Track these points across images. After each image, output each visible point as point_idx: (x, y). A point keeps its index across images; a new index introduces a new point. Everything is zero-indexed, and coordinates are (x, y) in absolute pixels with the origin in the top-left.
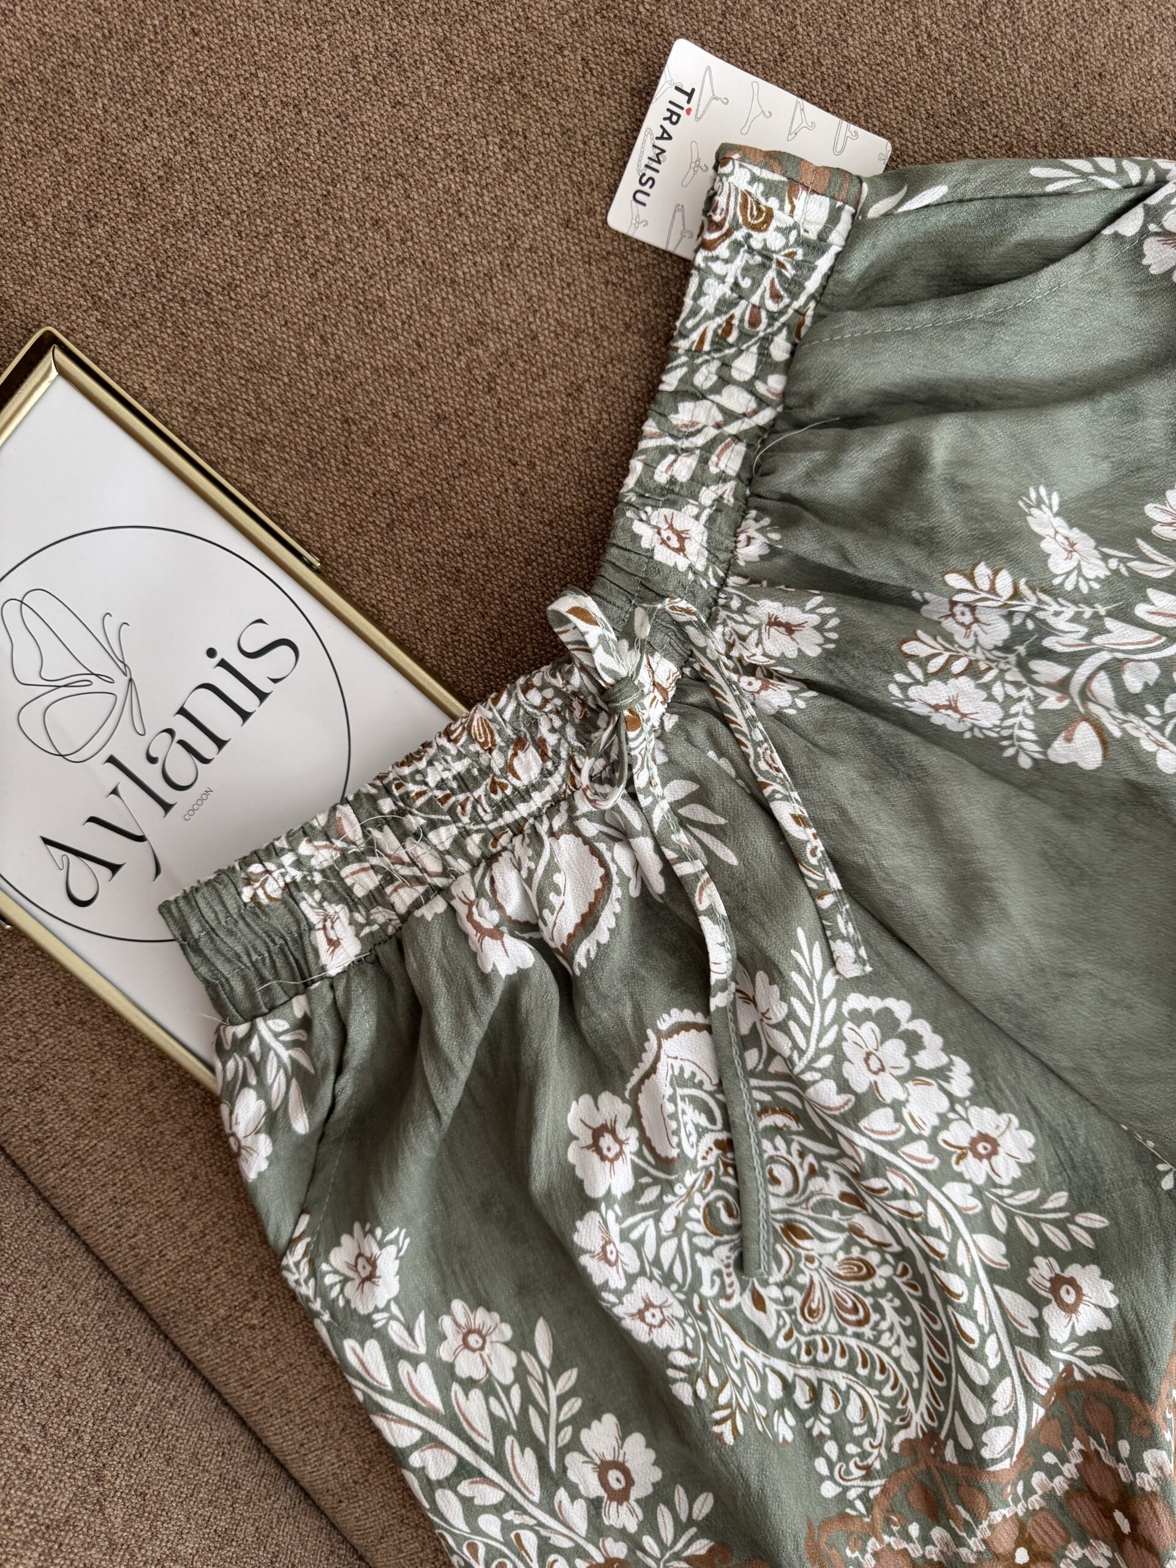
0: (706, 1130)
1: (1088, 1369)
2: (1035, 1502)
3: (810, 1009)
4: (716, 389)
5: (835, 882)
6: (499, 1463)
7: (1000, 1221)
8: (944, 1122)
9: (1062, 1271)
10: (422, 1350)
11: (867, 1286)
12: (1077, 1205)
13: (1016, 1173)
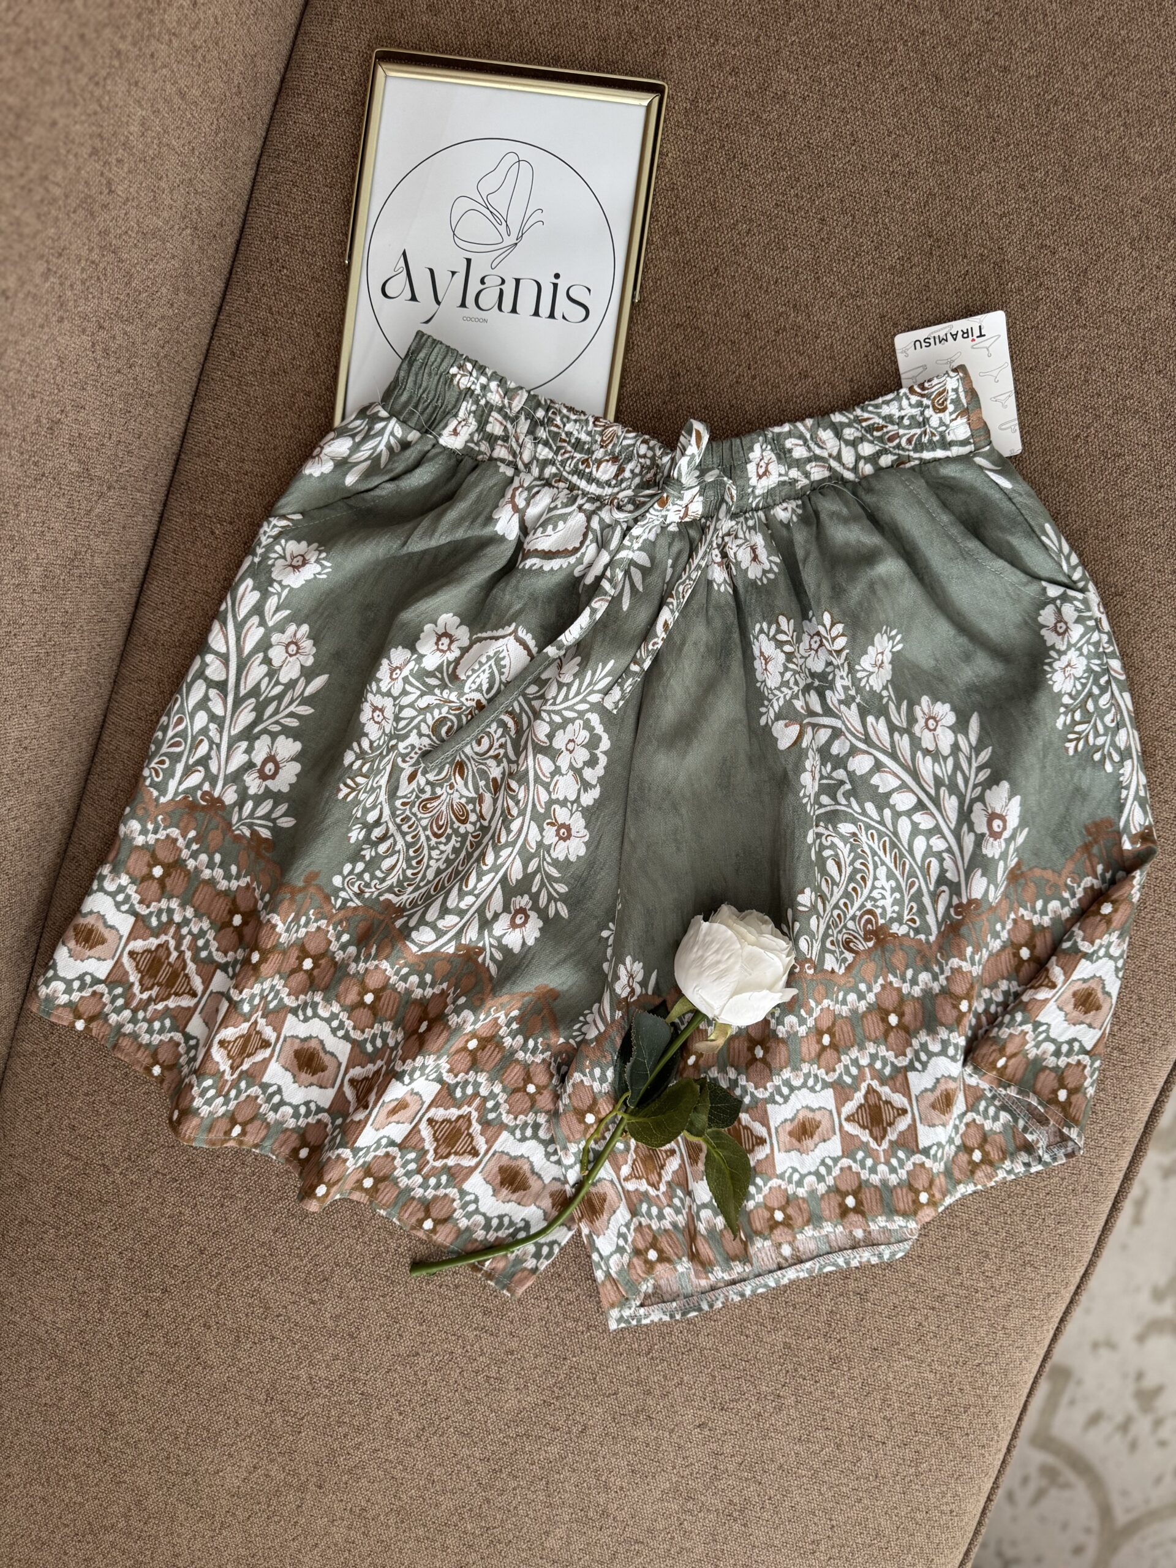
0: (481, 691)
1: (488, 960)
2: (401, 986)
3: (578, 693)
4: (847, 443)
5: (647, 665)
6: (238, 702)
7: (533, 866)
8: (563, 803)
9: (530, 909)
10: (270, 624)
11: (457, 824)
12: (564, 898)
13: (561, 858)
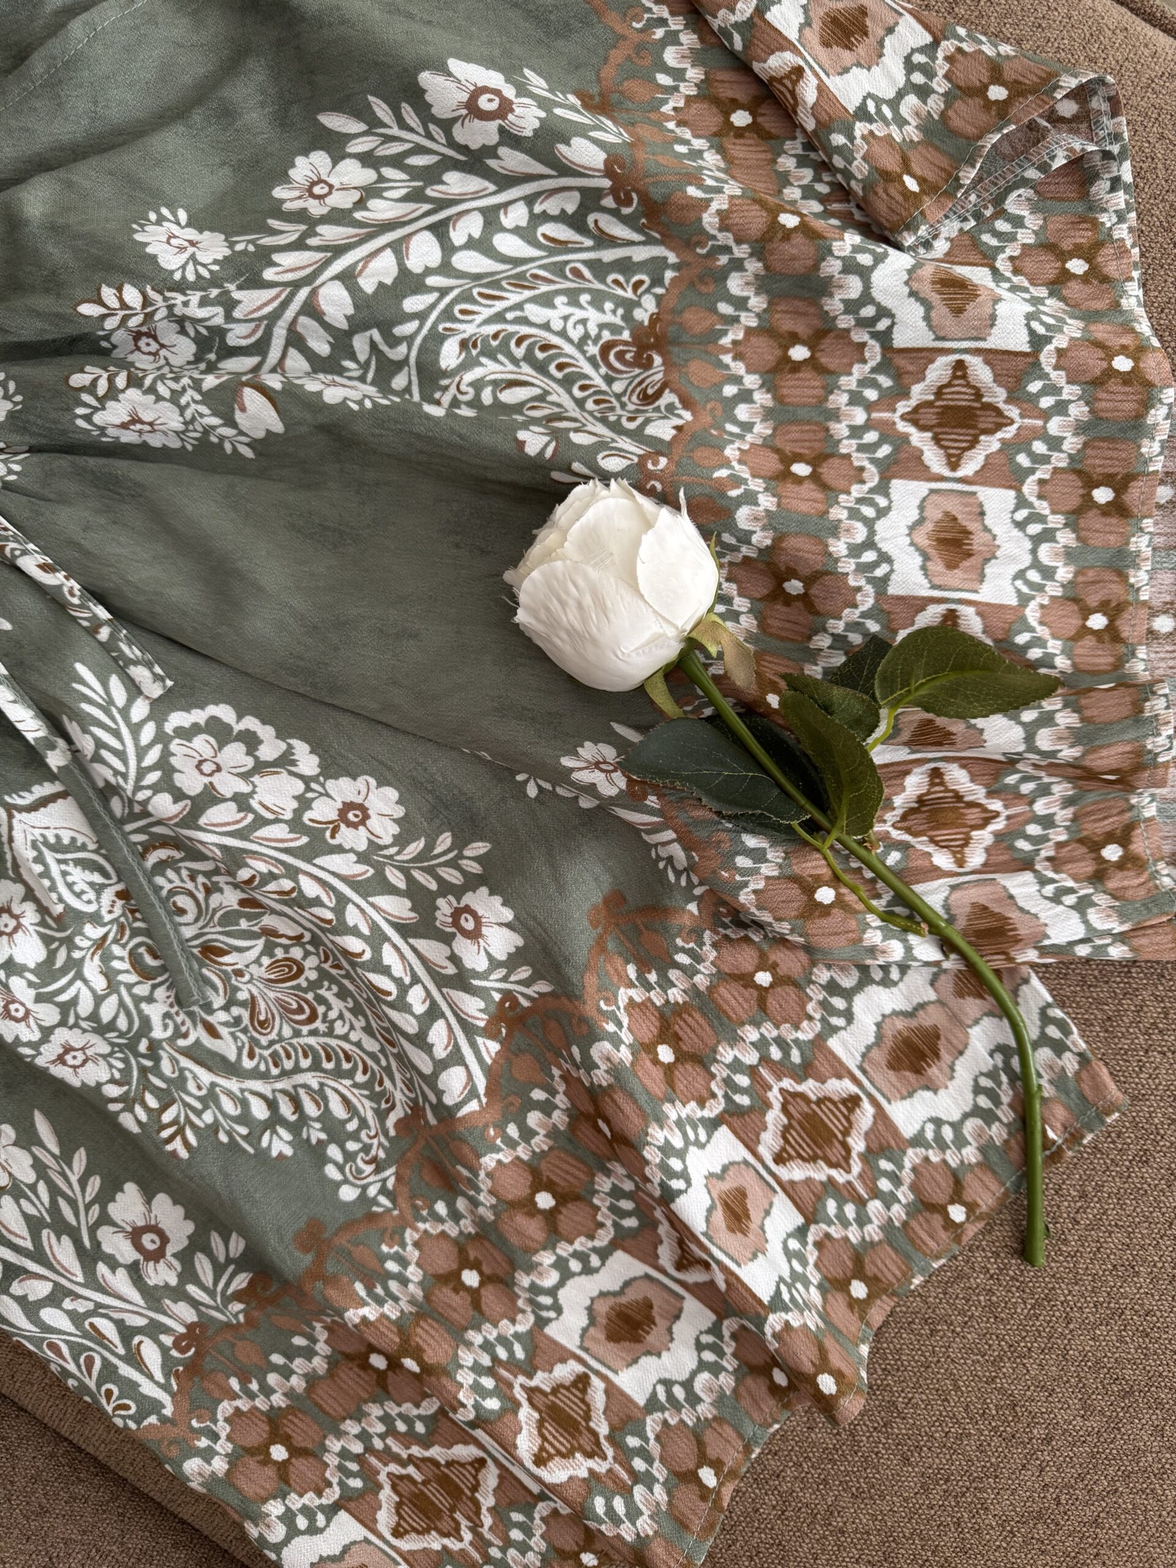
0: (103, 886)
1: (529, 991)
2: (540, 1142)
3: (117, 734)
5: (102, 613)
6: (39, 1256)
7: (396, 878)
8: (304, 803)
9: (459, 902)
11: (302, 981)
12: (459, 844)
13: (395, 829)
